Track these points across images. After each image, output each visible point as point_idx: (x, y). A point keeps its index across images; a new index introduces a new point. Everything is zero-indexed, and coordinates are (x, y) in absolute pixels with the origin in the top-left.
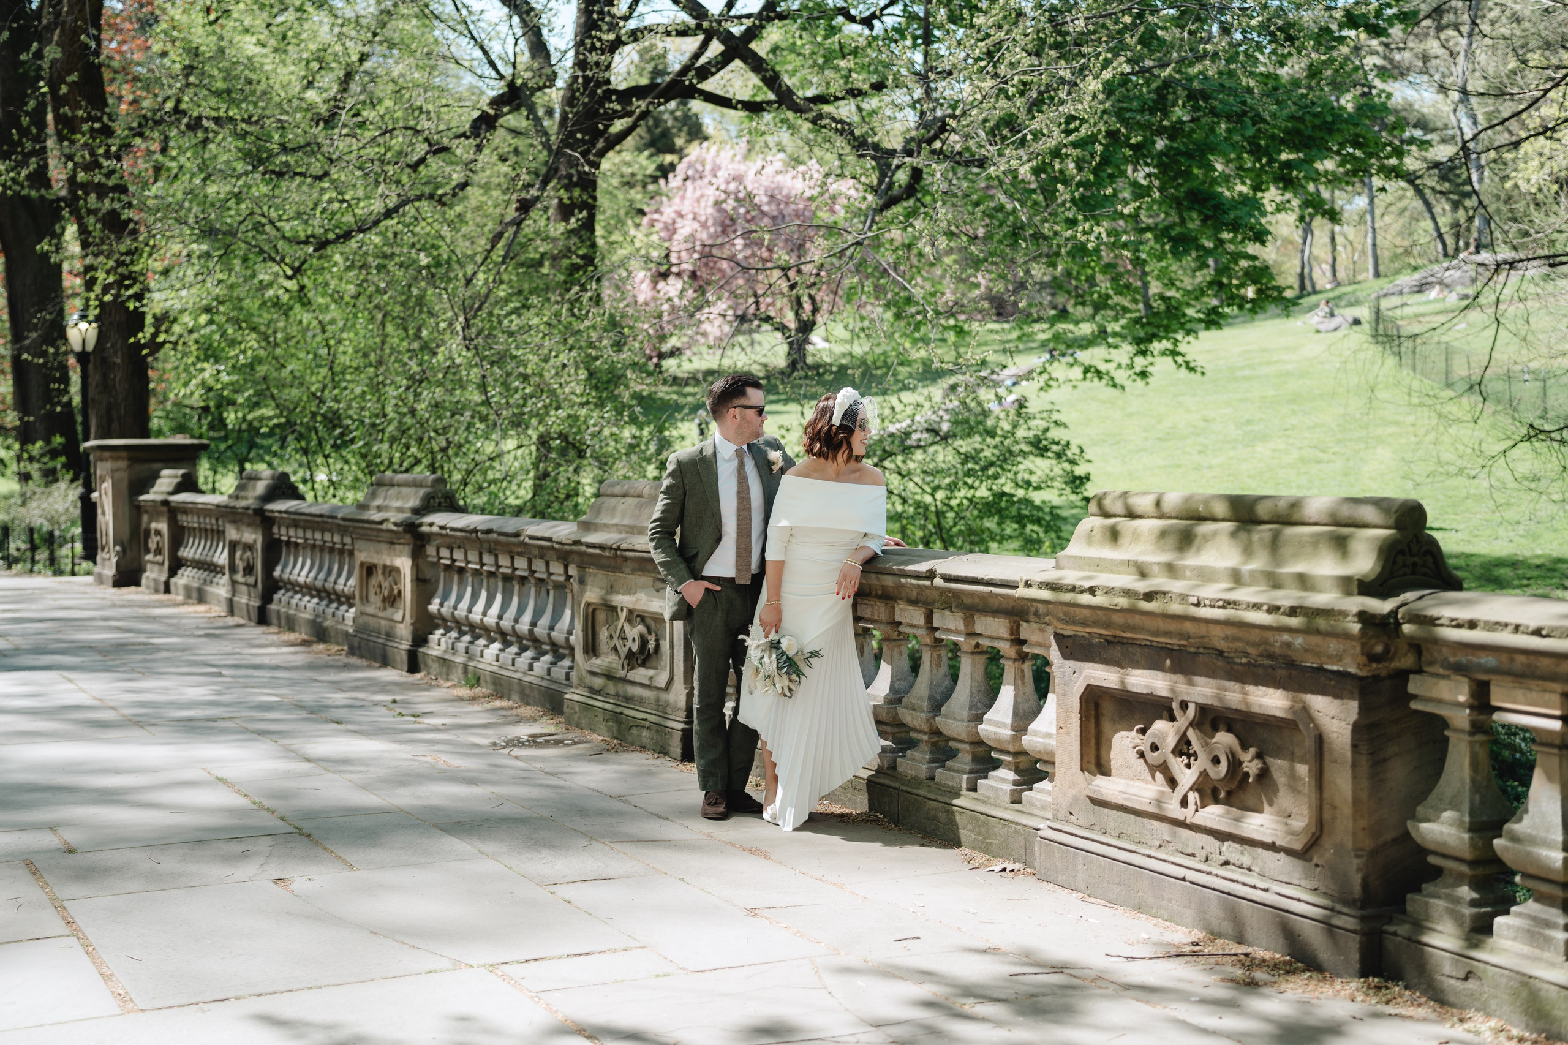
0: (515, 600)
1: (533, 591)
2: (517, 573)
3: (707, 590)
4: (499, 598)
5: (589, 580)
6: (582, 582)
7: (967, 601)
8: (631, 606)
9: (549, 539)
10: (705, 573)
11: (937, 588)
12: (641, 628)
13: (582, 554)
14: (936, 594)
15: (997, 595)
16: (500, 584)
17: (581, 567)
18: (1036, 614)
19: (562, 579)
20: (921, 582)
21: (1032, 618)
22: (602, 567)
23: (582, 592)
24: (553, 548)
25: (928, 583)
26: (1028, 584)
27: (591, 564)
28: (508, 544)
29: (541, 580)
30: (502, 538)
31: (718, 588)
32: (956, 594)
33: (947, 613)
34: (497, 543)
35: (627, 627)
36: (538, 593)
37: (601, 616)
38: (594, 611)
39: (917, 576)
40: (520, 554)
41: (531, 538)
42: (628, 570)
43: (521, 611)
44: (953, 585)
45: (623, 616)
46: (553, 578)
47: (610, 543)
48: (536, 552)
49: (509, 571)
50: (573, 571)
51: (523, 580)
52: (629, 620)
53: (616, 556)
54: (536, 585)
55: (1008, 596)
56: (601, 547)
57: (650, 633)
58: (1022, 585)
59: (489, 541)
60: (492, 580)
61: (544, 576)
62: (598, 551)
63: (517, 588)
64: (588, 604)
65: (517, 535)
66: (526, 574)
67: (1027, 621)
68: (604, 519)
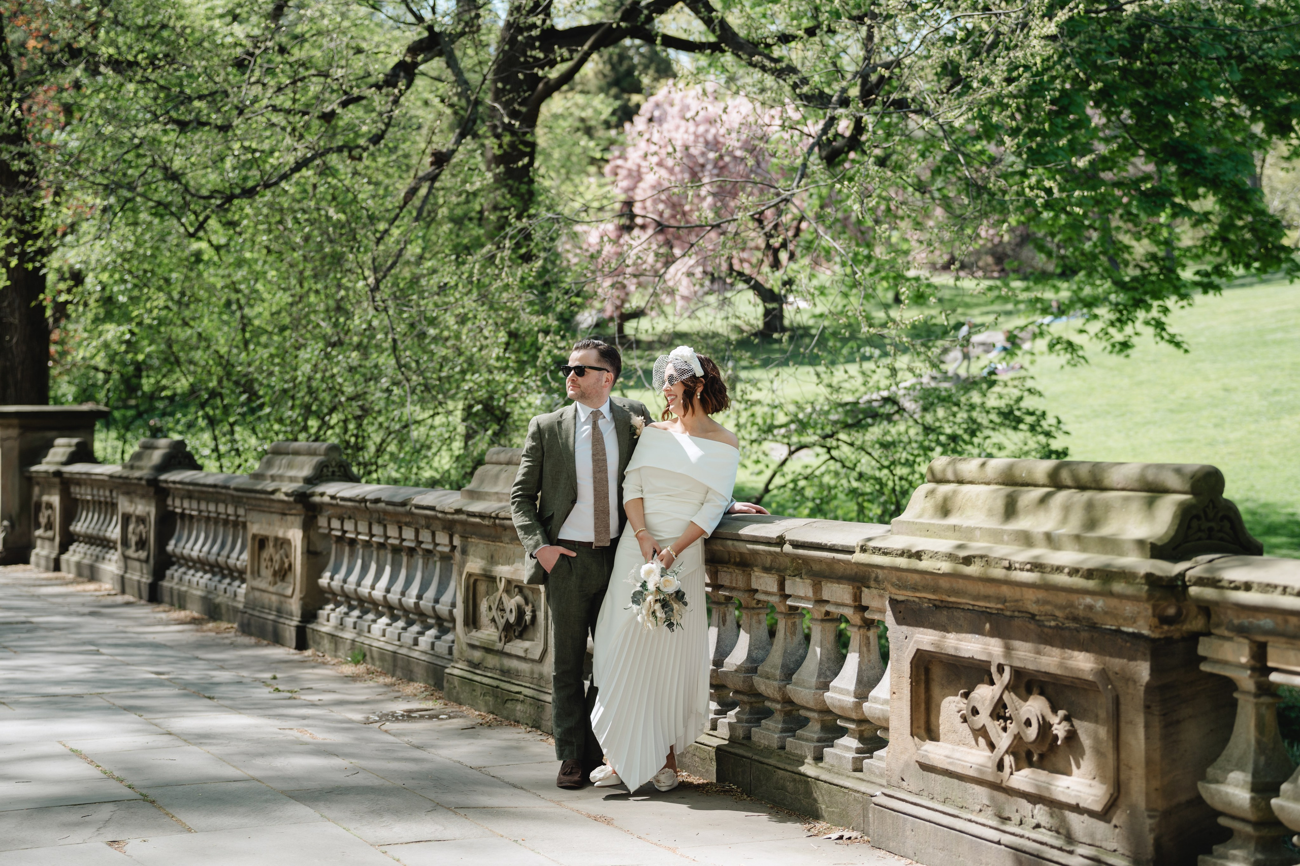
0: (403, 573)
1: (420, 562)
2: (405, 544)
3: (562, 555)
4: (388, 570)
5: (471, 550)
6: (464, 552)
7: (816, 567)
8: (509, 576)
9: (432, 508)
11: (787, 555)
12: (519, 599)
13: (464, 523)
14: (787, 561)
15: (839, 561)
16: (389, 556)
17: (464, 537)
18: (876, 579)
19: (447, 549)
20: (772, 549)
21: (872, 584)
22: (483, 537)
23: (463, 564)
24: (436, 518)
25: (778, 549)
26: (863, 549)
27: (474, 534)
28: (396, 514)
29: (428, 552)
30: (390, 508)
31: (574, 554)
32: (806, 560)
33: (798, 579)
34: (385, 512)
35: (505, 598)
36: (425, 565)
37: (482, 587)
38: (476, 581)
39: (768, 542)
40: (408, 524)
41: (418, 507)
42: (507, 539)
43: (408, 583)
44: (801, 552)
45: (502, 586)
46: (439, 548)
47: (488, 511)
48: (423, 522)
49: (397, 542)
50: (457, 541)
51: (411, 551)
52: (507, 591)
53: (495, 524)
54: (424, 556)
55: (848, 562)
56: (481, 516)
57: (527, 603)
58: (858, 550)
59: (377, 511)
60: (382, 552)
61: (430, 547)
62: (478, 520)
63: (405, 559)
64: (470, 575)
65: (404, 504)
66: (413, 545)
67: (868, 587)
68: (487, 488)
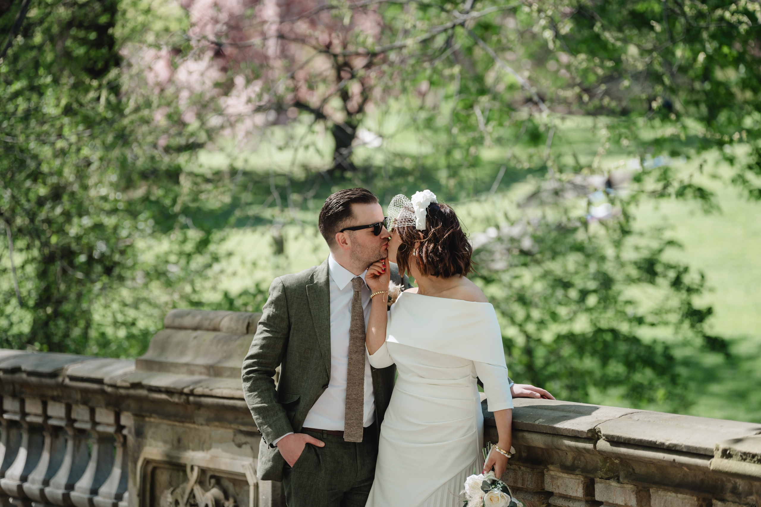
0: (45, 457)
1: (70, 444)
2: (51, 422)
3: (308, 445)
4: (23, 454)
5: (149, 432)
6: (139, 433)
7: (640, 470)
8: (204, 464)
9: (100, 381)
10: (307, 424)
11: (602, 453)
12: (215, 492)
13: (139, 399)
14: (598, 461)
15: (682, 465)
16: (25, 437)
17: (139, 415)
18: (734, 490)
19: (111, 430)
20: (581, 445)
21: (728, 496)
22: (167, 416)
23: (139, 448)
24: (103, 392)
25: (590, 446)
26: (726, 454)
27: (152, 412)
28: (39, 386)
29: (82, 432)
30: (34, 379)
31: (322, 444)
32: (624, 460)
33: (614, 483)
34: (24, 384)
35: (198, 491)
36: (76, 448)
37: (163, 477)
38: (154, 469)
39: (576, 436)
40: (56, 399)
41: (73, 378)
42: (201, 420)
43: (52, 470)
44: (623, 450)
45: (194, 476)
46: (100, 428)
47: (179, 386)
48: (78, 396)
49: (39, 420)
50: (127, 420)
51: (57, 431)
52: (200, 482)
53: (188, 402)
54: (75, 437)
55: (697, 467)
56: (169, 391)
57: (227, 498)
58: (719, 453)
59: (13, 383)
60: (14, 432)
61: (87, 426)
62: (163, 396)
63: (48, 441)
64: (147, 462)
65: (54, 375)
66: (62, 423)
67: (723, 500)
68: (171, 358)
